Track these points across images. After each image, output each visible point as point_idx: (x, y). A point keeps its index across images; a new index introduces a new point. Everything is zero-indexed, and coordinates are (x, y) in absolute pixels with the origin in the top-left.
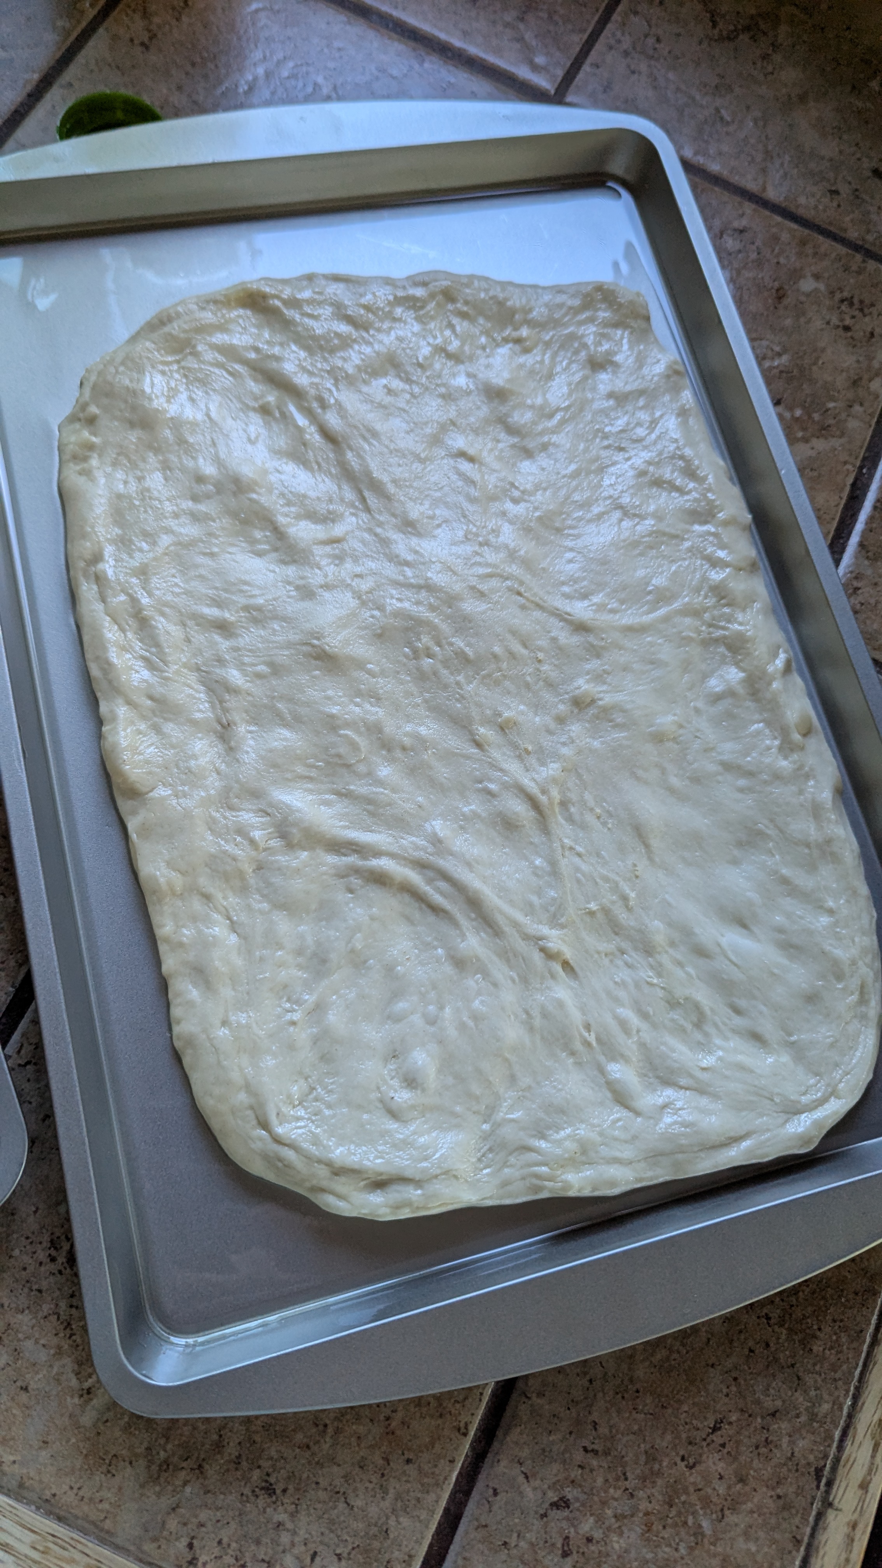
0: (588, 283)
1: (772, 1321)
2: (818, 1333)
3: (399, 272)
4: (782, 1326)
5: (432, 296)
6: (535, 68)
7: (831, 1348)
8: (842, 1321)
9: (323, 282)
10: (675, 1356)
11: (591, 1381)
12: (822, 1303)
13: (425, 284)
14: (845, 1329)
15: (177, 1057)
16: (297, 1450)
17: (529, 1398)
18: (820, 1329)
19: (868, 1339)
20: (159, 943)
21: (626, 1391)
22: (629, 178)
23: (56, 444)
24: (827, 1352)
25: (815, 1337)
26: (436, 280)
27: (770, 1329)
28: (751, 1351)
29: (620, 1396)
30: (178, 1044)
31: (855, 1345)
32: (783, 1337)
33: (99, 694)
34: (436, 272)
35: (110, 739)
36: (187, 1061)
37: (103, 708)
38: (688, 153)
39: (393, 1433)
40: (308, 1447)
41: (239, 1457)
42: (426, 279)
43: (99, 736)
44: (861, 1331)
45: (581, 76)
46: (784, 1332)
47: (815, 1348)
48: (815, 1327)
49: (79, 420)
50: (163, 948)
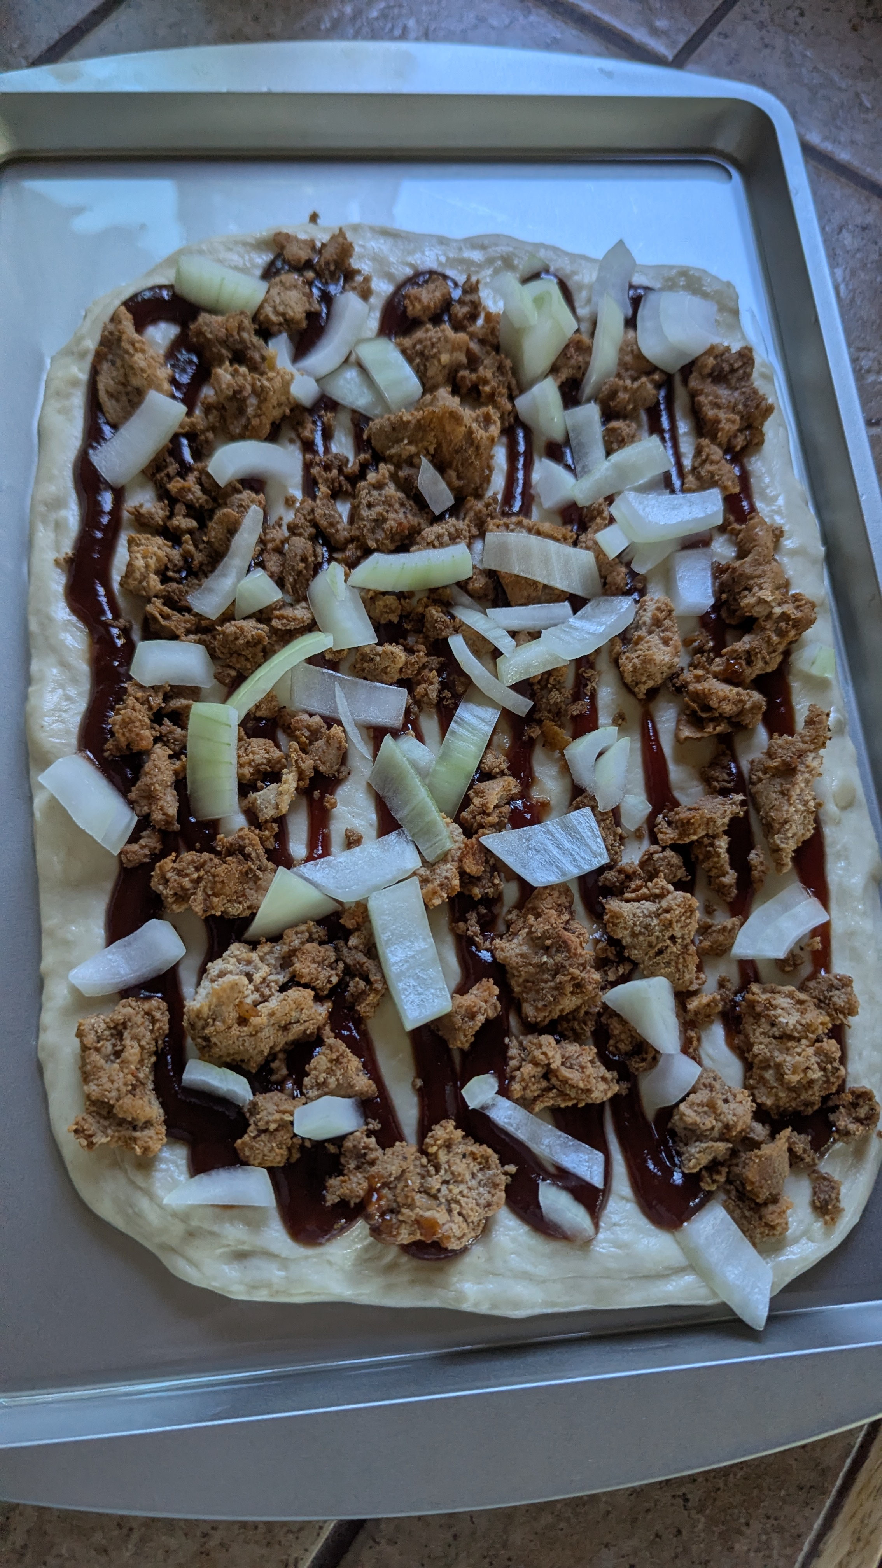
0: (671, 267)
1: (689, 1504)
2: (744, 1529)
3: (458, 233)
4: (700, 1511)
5: (490, 261)
6: (655, 32)
7: (758, 1550)
8: (776, 1519)
9: (369, 235)
10: (563, 1525)
11: (455, 1537)
12: (756, 1492)
13: (483, 247)
14: (781, 1530)
15: (40, 1069)
16: (93, 1553)
17: (378, 1543)
18: (747, 1524)
19: (806, 1547)
20: (43, 935)
21: (496, 1556)
22: (739, 156)
23: (45, 377)
24: (752, 1554)
25: (740, 1532)
26: (496, 245)
27: (686, 1512)
28: (657, 1536)
29: (488, 1560)
30: (42, 1055)
31: (788, 1551)
32: (701, 1526)
33: (33, 651)
34: (498, 236)
35: (33, 701)
36: (48, 1075)
37: (35, 667)
38: (815, 138)
39: (208, 1555)
40: (106, 1551)
41: (25, 1546)
42: (486, 242)
43: (24, 698)
44: (799, 1536)
45: (705, 44)
46: (703, 1519)
47: (737, 1546)
48: (743, 1521)
49: (73, 353)
50: (46, 942)
